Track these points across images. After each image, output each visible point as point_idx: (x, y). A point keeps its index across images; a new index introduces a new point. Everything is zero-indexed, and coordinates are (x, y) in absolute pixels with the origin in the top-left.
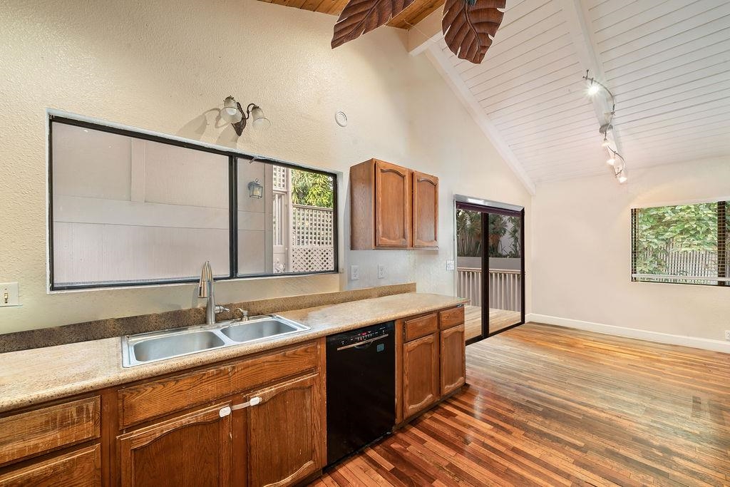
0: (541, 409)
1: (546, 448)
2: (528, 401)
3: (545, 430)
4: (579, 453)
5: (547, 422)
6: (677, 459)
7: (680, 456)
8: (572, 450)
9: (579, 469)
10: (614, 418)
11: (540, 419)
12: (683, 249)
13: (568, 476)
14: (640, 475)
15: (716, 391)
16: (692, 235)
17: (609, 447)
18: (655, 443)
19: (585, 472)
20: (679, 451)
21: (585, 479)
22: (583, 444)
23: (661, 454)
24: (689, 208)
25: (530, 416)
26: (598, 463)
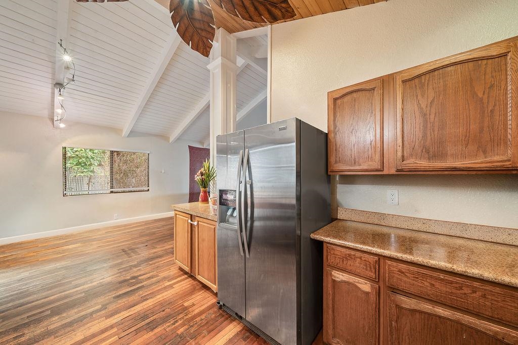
0: (49, 312)
1: (82, 328)
2: (28, 317)
3: (68, 320)
4: (103, 312)
5: (64, 315)
6: (140, 278)
7: (140, 275)
8: (98, 314)
9: (112, 319)
10: (101, 281)
11: (56, 318)
12: (78, 175)
13: (112, 327)
14: (137, 295)
15: (127, 243)
16: (82, 166)
17: (114, 295)
18: (128, 278)
19: (116, 316)
20: (138, 274)
21: (120, 319)
22: (101, 306)
23: (134, 280)
24: (81, 150)
25: (45, 323)
26: (117, 306)
